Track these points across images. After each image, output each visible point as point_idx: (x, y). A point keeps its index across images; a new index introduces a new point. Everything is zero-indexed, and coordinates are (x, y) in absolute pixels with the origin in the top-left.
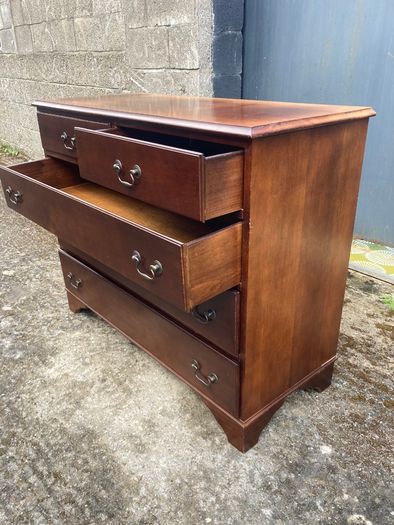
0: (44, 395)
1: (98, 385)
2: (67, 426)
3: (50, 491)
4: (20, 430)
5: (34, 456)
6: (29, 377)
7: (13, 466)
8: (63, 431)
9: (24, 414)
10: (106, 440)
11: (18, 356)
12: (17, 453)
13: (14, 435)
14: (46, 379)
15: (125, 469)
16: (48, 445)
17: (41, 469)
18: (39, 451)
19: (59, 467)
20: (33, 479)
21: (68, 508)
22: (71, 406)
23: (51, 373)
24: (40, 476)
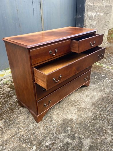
0: (84, 116)
1: (78, 106)
2: (93, 108)
3: (109, 106)
4: (97, 116)
5: (103, 111)
6: (78, 122)
7: (107, 114)
8: (94, 108)
9: (92, 117)
10: (94, 101)
11: (70, 128)
12: (104, 114)
13: (99, 117)
14: (78, 118)
15: (99, 98)
16: (99, 110)
17: (105, 109)
18: (101, 111)
19: (103, 106)
20: (108, 109)
21: (110, 103)
22: (86, 109)
23: (75, 118)
24: (106, 109)
